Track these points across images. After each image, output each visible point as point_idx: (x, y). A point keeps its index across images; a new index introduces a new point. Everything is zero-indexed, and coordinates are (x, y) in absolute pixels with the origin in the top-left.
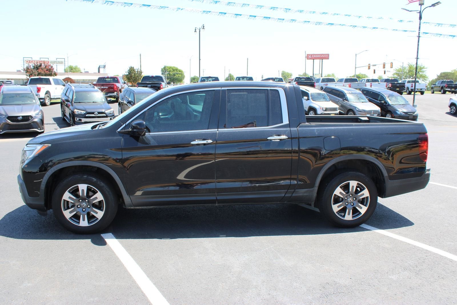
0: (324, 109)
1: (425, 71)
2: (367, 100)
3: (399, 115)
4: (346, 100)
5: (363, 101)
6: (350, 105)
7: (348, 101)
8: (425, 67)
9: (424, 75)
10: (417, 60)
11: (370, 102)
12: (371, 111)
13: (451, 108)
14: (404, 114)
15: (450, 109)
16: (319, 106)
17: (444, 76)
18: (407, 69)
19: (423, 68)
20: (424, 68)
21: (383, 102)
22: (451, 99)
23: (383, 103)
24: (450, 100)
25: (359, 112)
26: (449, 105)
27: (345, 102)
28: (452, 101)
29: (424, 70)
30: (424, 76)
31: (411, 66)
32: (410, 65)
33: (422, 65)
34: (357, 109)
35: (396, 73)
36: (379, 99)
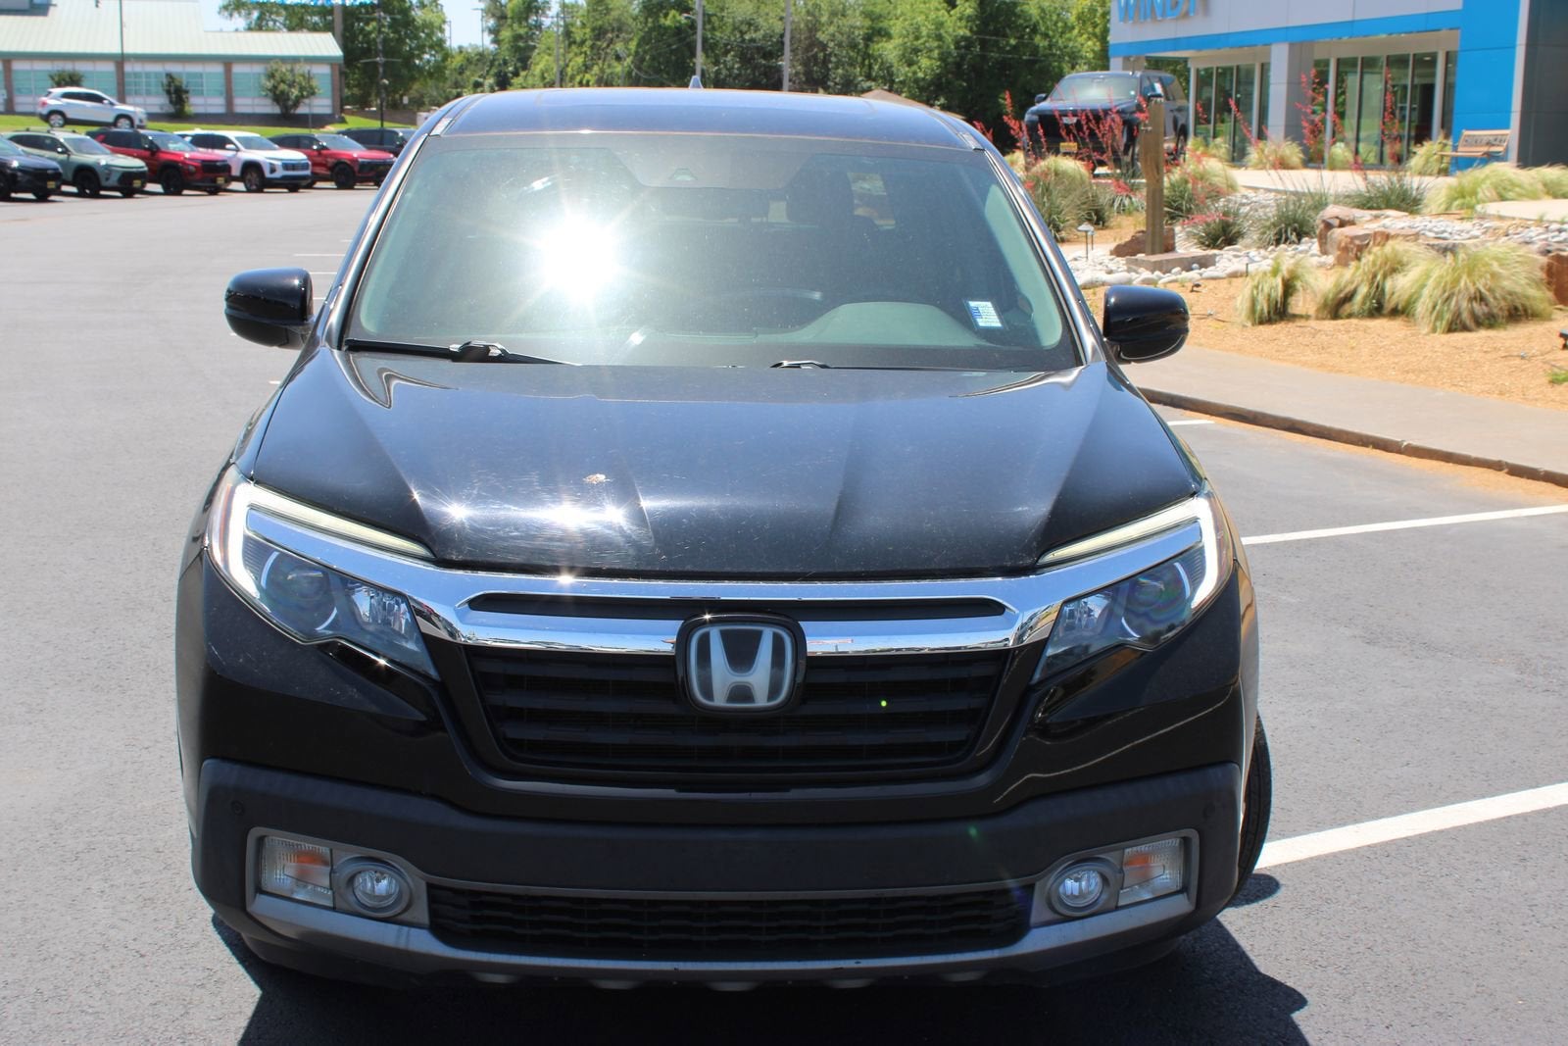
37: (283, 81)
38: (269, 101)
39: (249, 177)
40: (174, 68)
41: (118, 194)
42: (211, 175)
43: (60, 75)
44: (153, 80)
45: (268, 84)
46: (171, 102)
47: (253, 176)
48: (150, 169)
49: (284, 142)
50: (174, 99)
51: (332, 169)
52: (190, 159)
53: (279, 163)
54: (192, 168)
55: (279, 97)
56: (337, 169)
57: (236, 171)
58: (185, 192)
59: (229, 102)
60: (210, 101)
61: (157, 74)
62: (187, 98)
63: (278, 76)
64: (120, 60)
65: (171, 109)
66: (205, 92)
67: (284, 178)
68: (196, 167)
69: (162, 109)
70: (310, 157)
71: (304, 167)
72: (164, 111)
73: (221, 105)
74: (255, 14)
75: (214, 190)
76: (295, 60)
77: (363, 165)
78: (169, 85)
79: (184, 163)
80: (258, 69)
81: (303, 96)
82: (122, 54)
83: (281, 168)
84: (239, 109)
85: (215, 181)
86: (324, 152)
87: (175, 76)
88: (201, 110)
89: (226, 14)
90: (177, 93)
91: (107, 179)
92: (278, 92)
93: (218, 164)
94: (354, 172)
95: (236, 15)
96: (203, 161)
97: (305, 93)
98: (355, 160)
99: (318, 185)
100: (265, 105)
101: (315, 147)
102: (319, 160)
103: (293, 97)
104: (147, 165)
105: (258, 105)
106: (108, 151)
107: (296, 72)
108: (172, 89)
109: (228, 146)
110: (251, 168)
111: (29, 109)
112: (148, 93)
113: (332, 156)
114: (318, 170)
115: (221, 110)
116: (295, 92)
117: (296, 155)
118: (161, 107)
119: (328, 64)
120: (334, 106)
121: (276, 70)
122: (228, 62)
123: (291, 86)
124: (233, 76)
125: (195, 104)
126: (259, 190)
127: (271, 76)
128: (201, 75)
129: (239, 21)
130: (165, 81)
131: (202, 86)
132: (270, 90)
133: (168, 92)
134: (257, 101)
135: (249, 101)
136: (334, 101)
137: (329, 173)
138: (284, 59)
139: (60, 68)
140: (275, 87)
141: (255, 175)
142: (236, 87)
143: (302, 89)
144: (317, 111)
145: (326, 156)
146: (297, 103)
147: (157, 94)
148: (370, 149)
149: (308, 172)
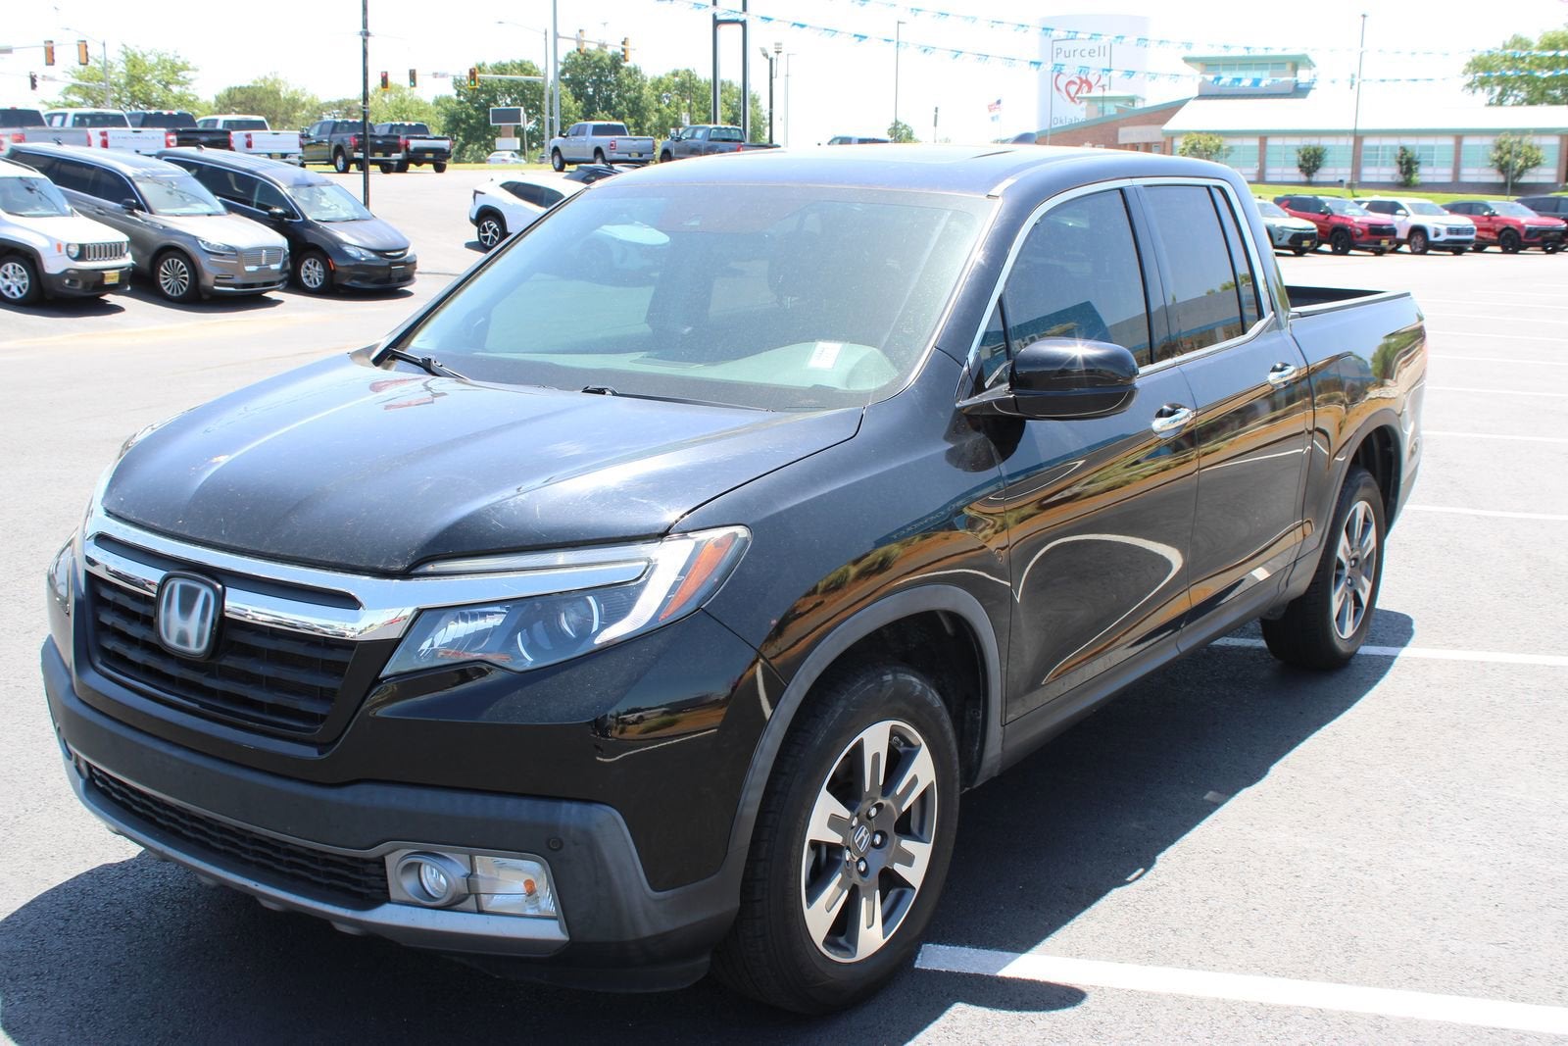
0: (71, 249)
1: (191, 80)
2: (221, 208)
3: (352, 263)
4: (143, 210)
5: (207, 209)
6: (167, 230)
7: (151, 212)
8: (190, 66)
9: (192, 98)
10: (365, 41)
11: (235, 216)
12: (259, 250)
13: (484, 228)
14: (373, 256)
15: (479, 232)
16: (48, 238)
17: (243, 100)
18: (120, 68)
19: (184, 68)
20: (188, 70)
21: (279, 210)
22: (476, 192)
23: (281, 214)
24: (474, 197)
25: (213, 259)
26: (474, 217)
27: (137, 216)
28: (482, 201)
29: (188, 77)
30: (190, 101)
31: (135, 56)
32: (128, 51)
33: (179, 57)
34: (204, 248)
35: (74, 85)
36: (255, 200)
37: (1509, 152)
38: (1494, 171)
39: (1414, 240)
40: (1408, 142)
41: (1291, 252)
42: (1377, 238)
43: (1306, 150)
44: (1388, 153)
45: (1495, 155)
46: (1401, 172)
47: (1418, 240)
48: (1320, 231)
49: (1454, 209)
50: (1404, 170)
51: (1499, 234)
52: (1359, 223)
53: (1444, 228)
54: (1359, 231)
55: (1503, 168)
56: (1504, 234)
57: (1402, 234)
58: (1352, 252)
59: (1457, 172)
60: (1439, 171)
61: (1392, 148)
62: (1416, 169)
63: (1505, 147)
64: (1358, 136)
65: (1401, 179)
66: (1435, 163)
67: (1447, 241)
68: (1362, 229)
69: (1393, 178)
70: (1476, 221)
71: (1470, 231)
72: (1394, 180)
73: (1448, 175)
74: (1498, 90)
75: (1380, 252)
76: (1524, 132)
77: (1529, 232)
78: (1401, 157)
79: (1352, 226)
80: (1488, 141)
81: (1527, 167)
82: (1355, 130)
83: (1445, 232)
84: (1465, 179)
85: (1379, 243)
86: (1494, 218)
87: (1408, 149)
88: (1429, 179)
89: (1470, 91)
90: (1408, 164)
91: (1280, 239)
92: (1503, 163)
93: (1384, 227)
94: (1520, 238)
95: (1479, 91)
96: (1370, 225)
97: (1530, 164)
98: (1522, 227)
99: (1489, 249)
100: (1493, 175)
101: (1486, 213)
102: (1487, 225)
103: (1517, 167)
104: (1318, 226)
105: (1483, 175)
106: (1287, 214)
107: (1524, 142)
108: (1404, 161)
109: (1399, 212)
110: (1418, 231)
111: (1279, 179)
112: (1383, 164)
113: (1502, 221)
114: (1485, 235)
115: (1448, 179)
116: (1520, 162)
117: (1463, 221)
118: (1393, 176)
119: (1558, 135)
120: (1558, 176)
121: (1504, 142)
122: (1459, 135)
123: (1517, 156)
124: (1463, 149)
125: (1424, 174)
126: (1423, 252)
127: (1499, 147)
128: (1432, 148)
129: (1483, 96)
130: (1398, 152)
131: (1433, 158)
132: (1496, 161)
133: (1400, 163)
134: (1483, 171)
135: (1475, 171)
136: (1559, 171)
137: (1495, 238)
138: (1513, 132)
139: (1307, 144)
140: (1501, 158)
141: (1420, 238)
142: (1464, 157)
143: (1527, 159)
144: (1541, 180)
145: (1496, 222)
146: (1520, 174)
147: (1390, 165)
148: (1542, 216)
149: (1472, 237)
